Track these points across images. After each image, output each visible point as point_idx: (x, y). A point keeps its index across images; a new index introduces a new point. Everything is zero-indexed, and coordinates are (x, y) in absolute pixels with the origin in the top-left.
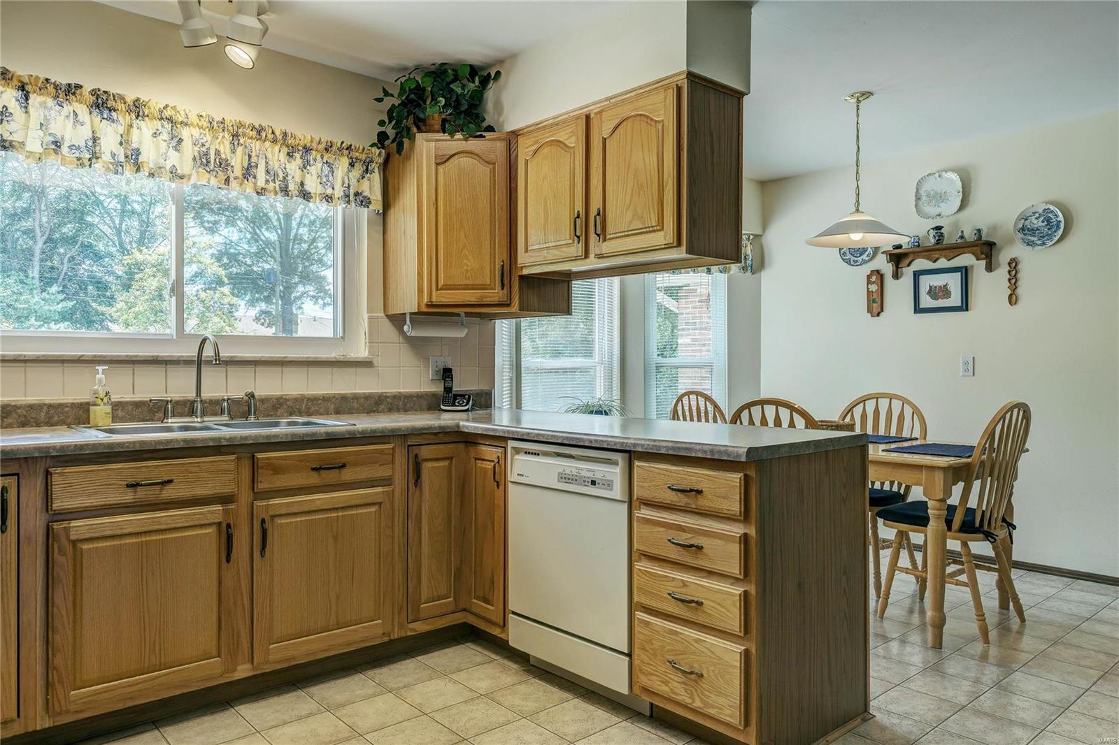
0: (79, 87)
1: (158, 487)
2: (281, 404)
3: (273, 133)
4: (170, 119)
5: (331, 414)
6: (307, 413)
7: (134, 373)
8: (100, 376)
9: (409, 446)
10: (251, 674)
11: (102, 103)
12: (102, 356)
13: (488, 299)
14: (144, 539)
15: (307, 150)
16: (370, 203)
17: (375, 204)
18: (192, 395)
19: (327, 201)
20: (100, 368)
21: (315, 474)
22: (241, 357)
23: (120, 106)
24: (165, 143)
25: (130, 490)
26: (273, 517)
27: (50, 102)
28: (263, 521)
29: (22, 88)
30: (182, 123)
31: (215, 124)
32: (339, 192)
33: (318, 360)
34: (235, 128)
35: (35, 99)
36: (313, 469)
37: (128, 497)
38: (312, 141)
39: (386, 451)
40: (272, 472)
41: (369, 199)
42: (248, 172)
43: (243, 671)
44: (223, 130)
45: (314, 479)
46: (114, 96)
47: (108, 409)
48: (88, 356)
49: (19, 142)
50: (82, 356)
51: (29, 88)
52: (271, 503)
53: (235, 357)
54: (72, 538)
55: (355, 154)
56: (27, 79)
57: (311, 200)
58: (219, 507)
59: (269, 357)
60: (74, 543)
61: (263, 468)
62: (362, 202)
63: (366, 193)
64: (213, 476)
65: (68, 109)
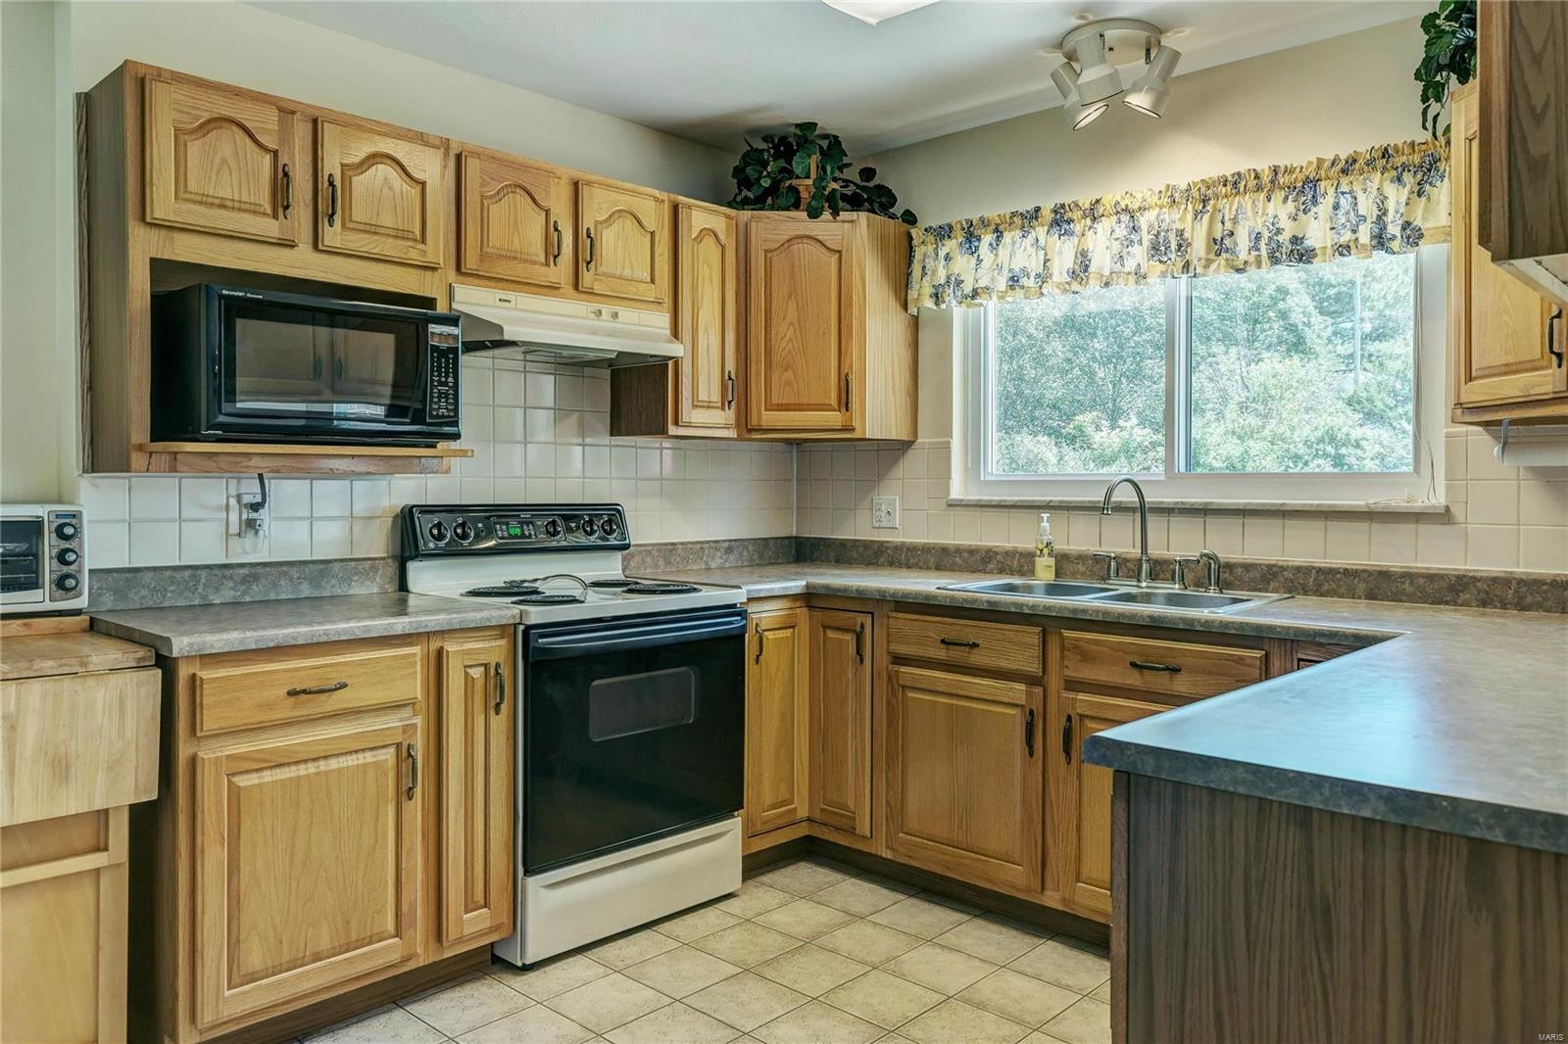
0: (1038, 209)
1: (967, 649)
2: (1275, 575)
3: (1257, 177)
4: (1126, 210)
5: (1360, 598)
6: (1317, 591)
7: (1100, 522)
8: (1045, 524)
9: (1300, 660)
10: (1060, 907)
11: (1060, 220)
12: (1067, 502)
13: (1537, 390)
14: (954, 702)
15: (1312, 183)
16: (1421, 236)
17: (1432, 235)
18: (1137, 552)
19: (1341, 254)
20: (1045, 516)
21: (1136, 673)
22: (1219, 504)
23: (1076, 215)
24: (1117, 242)
25: (942, 646)
26: (1082, 717)
27: (1018, 233)
28: (1069, 719)
29: (997, 230)
30: (1140, 208)
31: (1177, 195)
32: (1365, 235)
33: (1338, 509)
34: (1203, 189)
35: (1008, 237)
36: (1133, 665)
37: (940, 653)
38: (1319, 167)
39: (1248, 661)
40: (1079, 658)
41: (1420, 229)
42: (1219, 246)
43: (1052, 899)
44: (1187, 200)
45: (1134, 679)
46: (1069, 206)
47: (1052, 562)
48: (1056, 501)
49: (982, 288)
50: (1051, 501)
51: (1001, 228)
52: (1079, 697)
53: (1211, 503)
54: (901, 682)
55: (1399, 160)
56: (997, 218)
57: (1315, 261)
58: (1023, 687)
59: (1259, 504)
60: (903, 687)
61: (1069, 650)
62: (1409, 237)
63: (1418, 223)
64: (1016, 648)
65: (1031, 238)
